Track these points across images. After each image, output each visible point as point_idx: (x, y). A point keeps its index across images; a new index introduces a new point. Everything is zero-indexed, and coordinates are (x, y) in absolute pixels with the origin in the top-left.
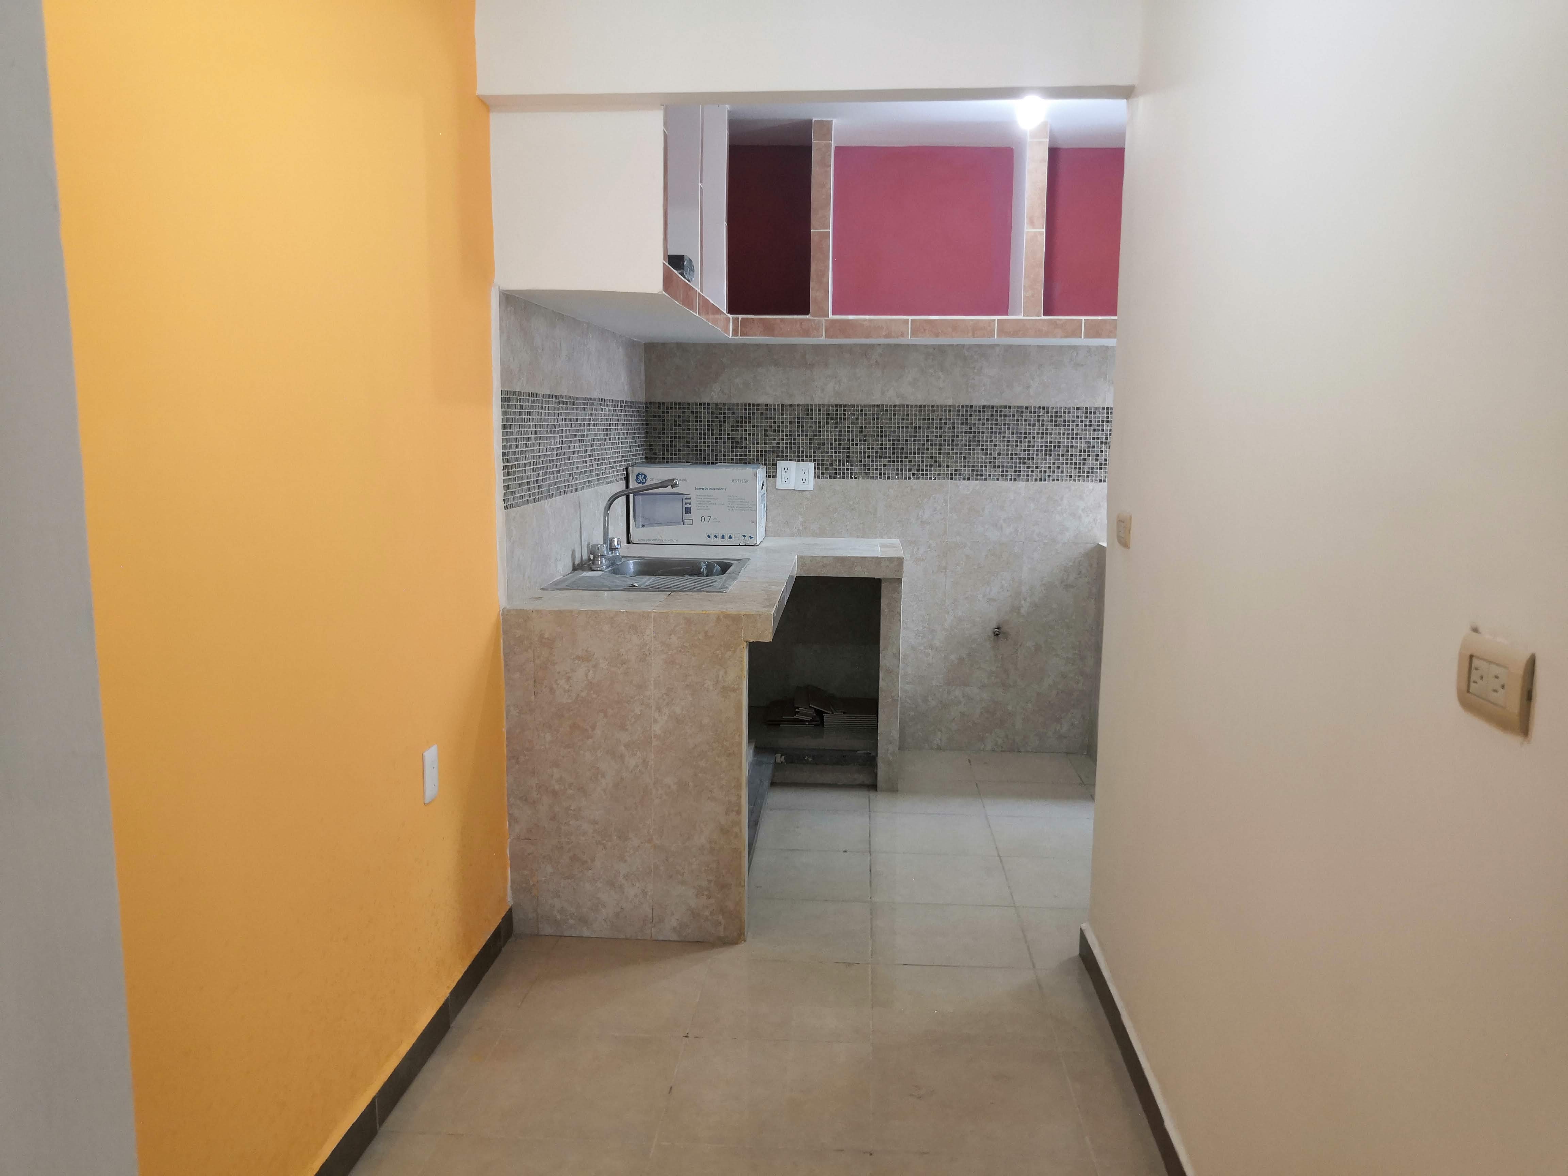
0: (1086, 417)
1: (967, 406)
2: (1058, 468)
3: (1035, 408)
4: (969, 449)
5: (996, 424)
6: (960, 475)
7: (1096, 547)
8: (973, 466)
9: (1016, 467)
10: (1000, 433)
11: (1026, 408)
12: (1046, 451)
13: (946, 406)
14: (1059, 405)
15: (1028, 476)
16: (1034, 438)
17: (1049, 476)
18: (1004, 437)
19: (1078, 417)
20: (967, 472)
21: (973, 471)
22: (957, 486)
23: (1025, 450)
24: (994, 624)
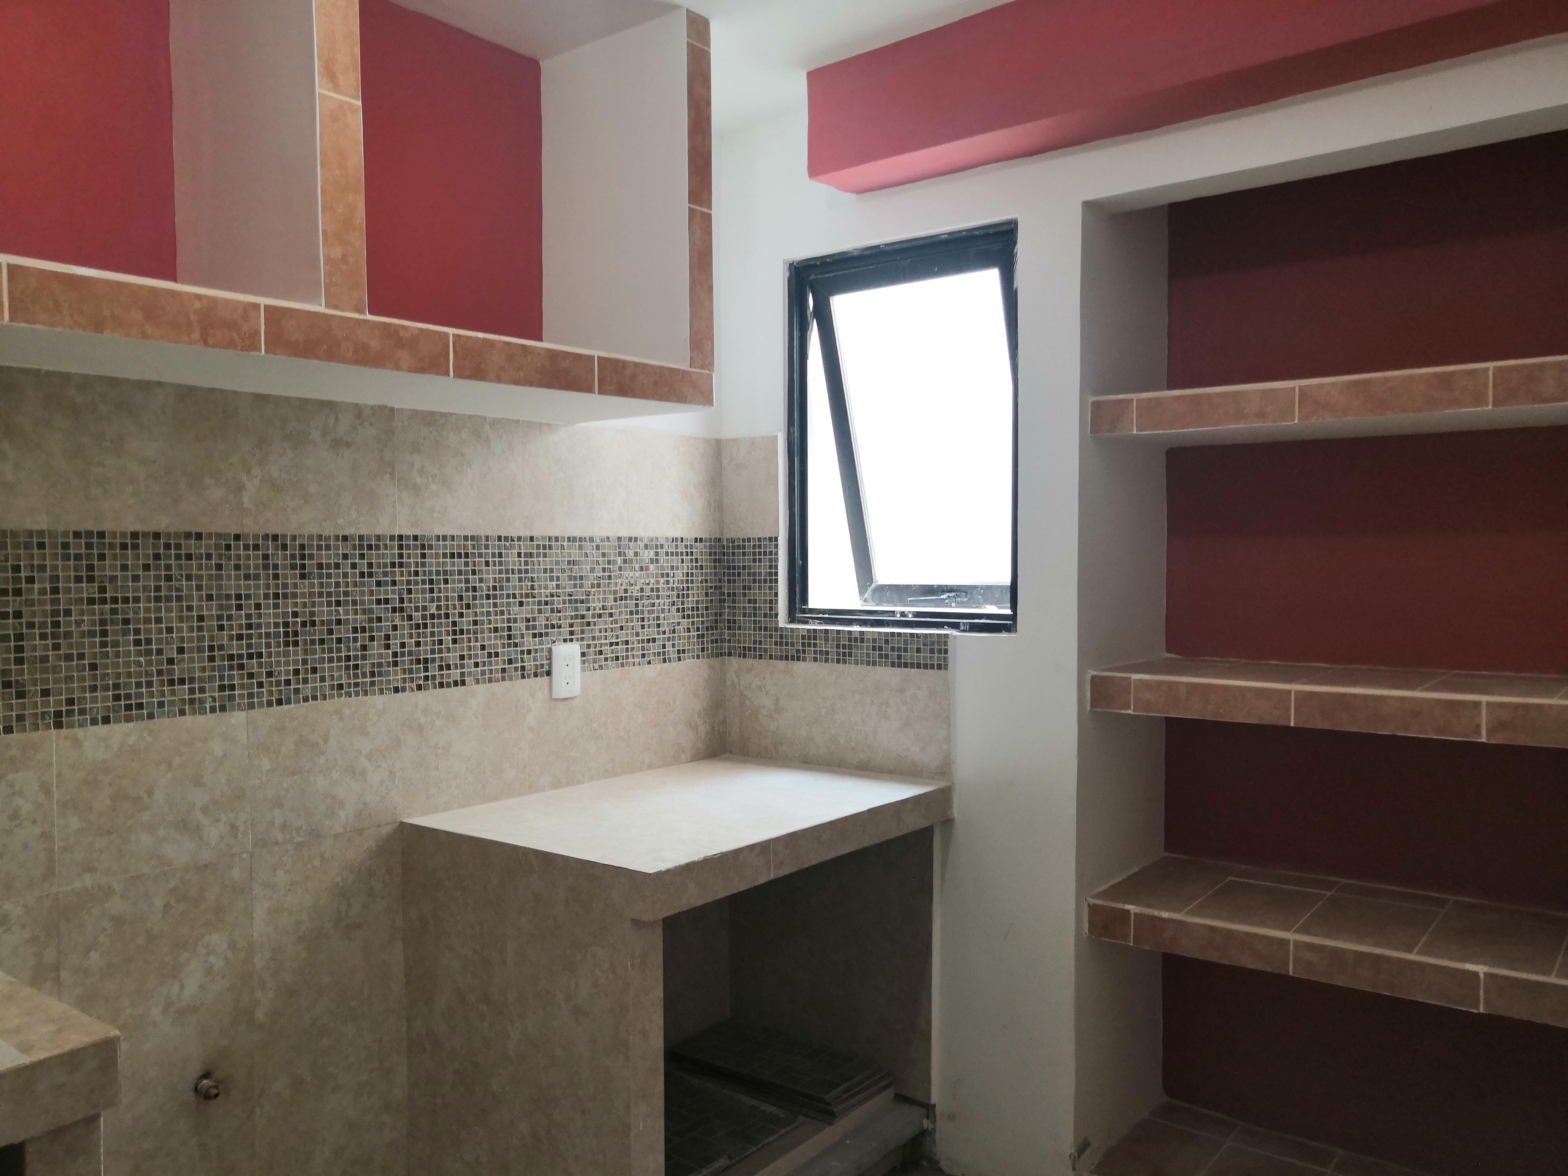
0: (362, 556)
1: (89, 534)
2: (314, 670)
3: (256, 537)
4: (104, 644)
5: (169, 578)
6: (82, 712)
7: (395, 831)
8: (116, 686)
9: (222, 678)
10: (179, 599)
11: (237, 537)
12: (286, 634)
13: (30, 534)
14: (305, 532)
15: (250, 696)
16: (258, 606)
17: (297, 691)
18: (190, 608)
19: (345, 557)
20: (101, 702)
21: (117, 698)
22: (77, 743)
23: (240, 637)
24: (195, 1069)
